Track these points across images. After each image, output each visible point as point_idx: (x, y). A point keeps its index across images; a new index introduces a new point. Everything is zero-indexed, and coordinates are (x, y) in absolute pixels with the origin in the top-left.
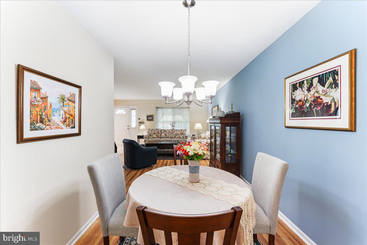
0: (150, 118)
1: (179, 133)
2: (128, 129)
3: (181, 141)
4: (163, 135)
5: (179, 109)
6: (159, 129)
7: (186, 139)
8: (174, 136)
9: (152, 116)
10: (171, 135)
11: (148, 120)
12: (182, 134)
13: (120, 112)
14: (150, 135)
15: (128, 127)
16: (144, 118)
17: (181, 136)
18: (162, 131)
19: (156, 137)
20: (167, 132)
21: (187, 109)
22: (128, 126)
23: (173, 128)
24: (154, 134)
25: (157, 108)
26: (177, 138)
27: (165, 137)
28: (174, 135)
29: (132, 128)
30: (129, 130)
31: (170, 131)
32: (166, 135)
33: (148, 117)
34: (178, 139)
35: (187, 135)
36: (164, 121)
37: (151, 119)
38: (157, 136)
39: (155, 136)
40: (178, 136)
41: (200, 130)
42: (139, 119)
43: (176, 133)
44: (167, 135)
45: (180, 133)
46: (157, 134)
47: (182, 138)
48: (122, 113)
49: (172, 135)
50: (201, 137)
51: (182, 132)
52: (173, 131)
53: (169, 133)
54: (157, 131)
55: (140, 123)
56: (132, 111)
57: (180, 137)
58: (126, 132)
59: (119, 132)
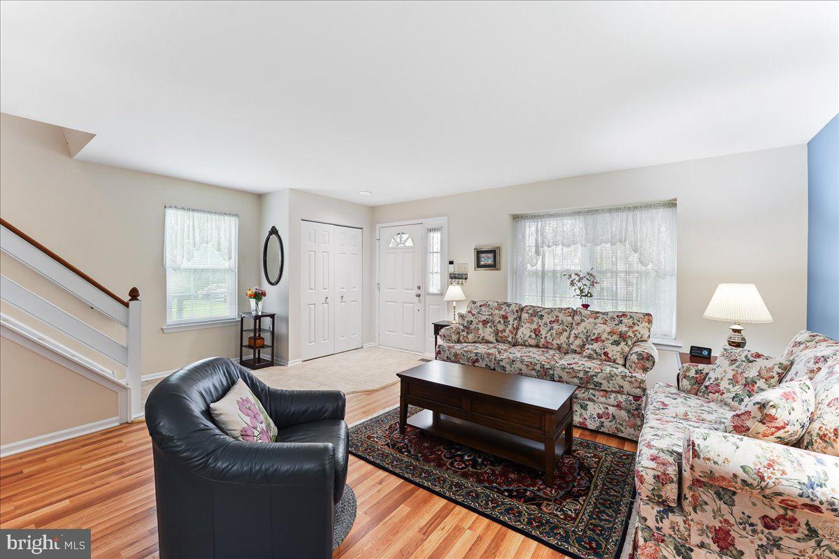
0: (489, 258)
1: (602, 329)
2: (419, 295)
3: (610, 377)
4: (525, 332)
5: (615, 215)
6: (509, 305)
7: (645, 370)
8: (578, 342)
9: (494, 252)
10: (563, 338)
11: (479, 266)
12: (623, 337)
13: (399, 242)
14: (467, 328)
15: (419, 292)
16: (467, 261)
17: (614, 351)
18: (525, 316)
19: (491, 338)
20: (547, 319)
21: (662, 213)
22: (419, 288)
23: (586, 301)
24: (485, 323)
25: (516, 218)
26: (590, 357)
27: (533, 342)
28: (576, 337)
29: (429, 294)
30: (420, 302)
31: (561, 317)
32: (537, 332)
33: (479, 253)
34: (593, 366)
35: (649, 348)
36: (543, 272)
37: (490, 262)
38: (497, 333)
39: (488, 333)
40: (596, 346)
41: (748, 324)
42: (451, 263)
43: (589, 327)
44: (543, 332)
45: (612, 333)
46: (501, 327)
47: (621, 361)
48: (403, 245)
49: (565, 334)
50: (766, 419)
51: (623, 328)
52: (577, 318)
53: (556, 326)
54: (502, 313)
56: (432, 234)
57: (606, 354)
58: (412, 305)
59: (394, 304)
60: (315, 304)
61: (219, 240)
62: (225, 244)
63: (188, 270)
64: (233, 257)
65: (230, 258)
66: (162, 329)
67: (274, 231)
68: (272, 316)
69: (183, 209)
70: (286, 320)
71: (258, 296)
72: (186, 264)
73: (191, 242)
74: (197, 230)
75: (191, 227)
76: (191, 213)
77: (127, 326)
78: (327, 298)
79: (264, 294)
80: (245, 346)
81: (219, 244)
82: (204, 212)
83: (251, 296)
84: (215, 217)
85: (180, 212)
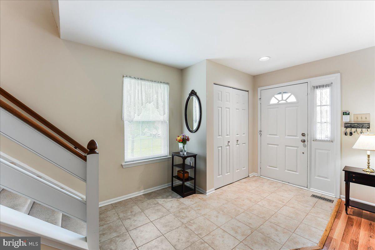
2: (304, 141)
13: (280, 99)
15: (303, 138)
22: (303, 135)
29: (316, 140)
30: (305, 146)
42: (345, 113)
48: (285, 102)
55: (348, 125)
56: (318, 91)
58: (296, 148)
59: (276, 146)
60: (221, 147)
61: (157, 101)
62: (161, 103)
63: (138, 122)
64: (166, 113)
65: (164, 114)
66: (122, 165)
67: (193, 93)
68: (195, 156)
69: (135, 78)
70: (204, 159)
71: (185, 140)
72: (137, 118)
73: (140, 102)
74: (144, 94)
75: (140, 91)
76: (140, 81)
77: (85, 180)
78: (229, 142)
79: (188, 140)
80: (175, 177)
81: (157, 103)
82: (148, 80)
83: (179, 141)
84: (154, 84)
85: (133, 81)
